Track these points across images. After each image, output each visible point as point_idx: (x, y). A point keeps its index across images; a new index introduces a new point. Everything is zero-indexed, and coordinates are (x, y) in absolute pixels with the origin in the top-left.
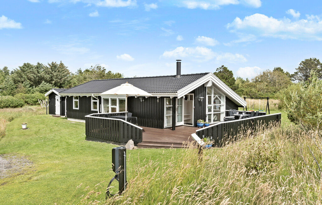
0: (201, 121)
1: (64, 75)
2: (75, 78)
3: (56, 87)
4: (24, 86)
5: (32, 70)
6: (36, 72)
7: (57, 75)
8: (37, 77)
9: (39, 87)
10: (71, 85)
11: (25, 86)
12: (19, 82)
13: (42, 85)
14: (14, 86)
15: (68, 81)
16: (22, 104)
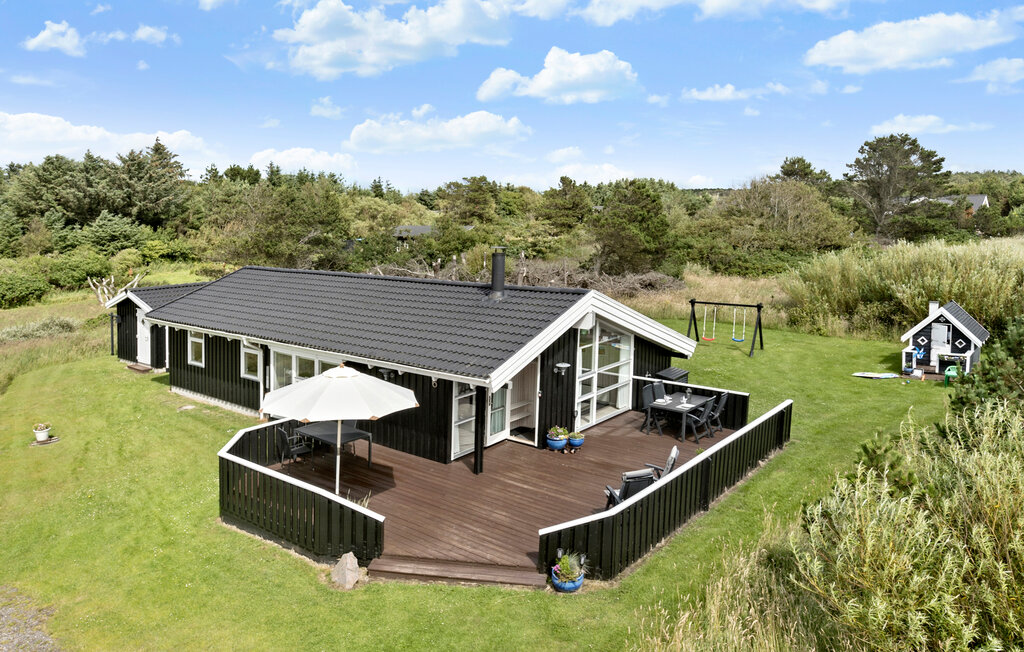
0: (560, 430)
1: (165, 189)
2: (198, 194)
3: (143, 226)
4: (47, 226)
5: (71, 176)
6: (84, 184)
7: (144, 192)
8: (85, 197)
9: (91, 226)
10: (188, 217)
11: (50, 226)
12: (33, 212)
13: (101, 223)
14: (16, 226)
15: (177, 206)
16: (40, 289)
